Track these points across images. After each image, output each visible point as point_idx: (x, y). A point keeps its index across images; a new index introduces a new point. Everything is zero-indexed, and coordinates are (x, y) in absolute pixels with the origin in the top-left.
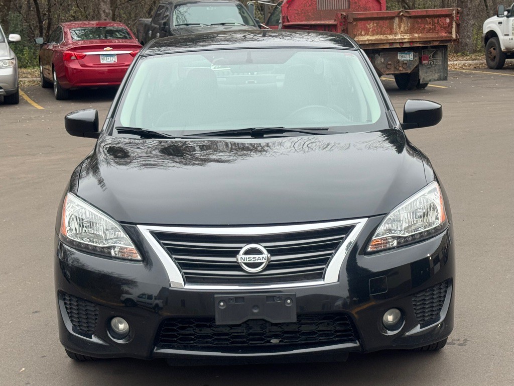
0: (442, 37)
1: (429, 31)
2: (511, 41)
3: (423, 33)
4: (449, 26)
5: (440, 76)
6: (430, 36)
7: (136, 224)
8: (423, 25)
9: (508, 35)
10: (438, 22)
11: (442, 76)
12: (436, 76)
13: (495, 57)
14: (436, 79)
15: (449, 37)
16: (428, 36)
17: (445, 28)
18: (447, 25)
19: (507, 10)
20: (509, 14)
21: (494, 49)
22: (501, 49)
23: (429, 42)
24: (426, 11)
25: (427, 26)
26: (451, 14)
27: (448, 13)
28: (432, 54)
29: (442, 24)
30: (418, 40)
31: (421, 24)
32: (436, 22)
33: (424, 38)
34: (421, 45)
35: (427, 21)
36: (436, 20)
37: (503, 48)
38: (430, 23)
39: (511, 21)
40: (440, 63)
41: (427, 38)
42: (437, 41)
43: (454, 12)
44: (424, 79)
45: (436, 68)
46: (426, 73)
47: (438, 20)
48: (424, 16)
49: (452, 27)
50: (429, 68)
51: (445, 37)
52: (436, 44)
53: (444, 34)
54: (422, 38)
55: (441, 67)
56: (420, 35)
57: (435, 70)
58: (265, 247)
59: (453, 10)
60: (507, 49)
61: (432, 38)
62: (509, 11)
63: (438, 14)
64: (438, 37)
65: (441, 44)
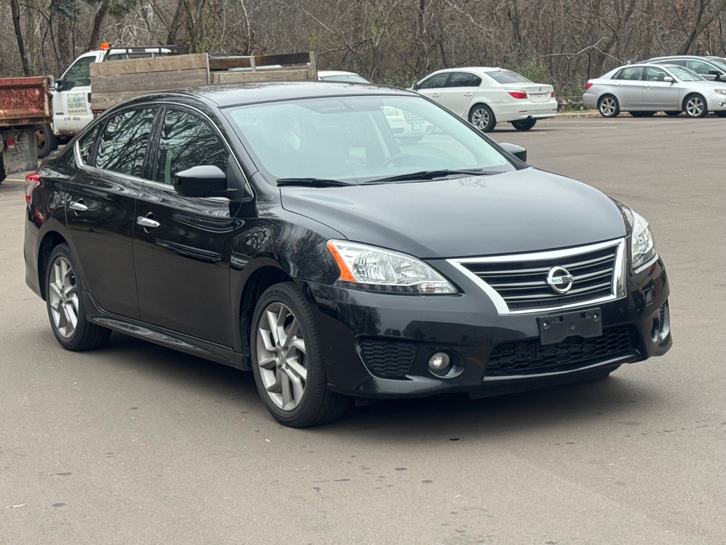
0: (33, 114)
1: (16, 106)
2: (67, 121)
3: (9, 108)
4: (39, 100)
5: (28, 165)
6: (18, 112)
7: (444, 258)
8: (7, 99)
9: (62, 114)
10: (26, 94)
11: (31, 164)
12: (24, 166)
13: (43, 143)
14: (24, 169)
15: (41, 113)
16: (16, 113)
17: (35, 102)
18: (37, 99)
19: (57, 82)
20: (61, 87)
21: (41, 132)
22: (52, 132)
23: (17, 120)
24: (11, 80)
25: (12, 100)
26: (42, 85)
27: (37, 83)
28: (16, 136)
29: (31, 97)
30: (4, 118)
31: (5, 97)
32: (24, 94)
33: (12, 115)
34: (7, 125)
35: (12, 93)
36: (23, 92)
37: (56, 132)
38: (16, 96)
39: (66, 96)
40: (28, 148)
41: (15, 115)
42: (27, 119)
43: (45, 81)
44: (9, 169)
45: (23, 154)
46: (12, 161)
47: (26, 92)
48: (8, 86)
49: (44, 101)
50: (14, 155)
51: (37, 114)
52: (25, 123)
53: (34, 110)
54: (10, 116)
55: (29, 153)
56: (6, 111)
57: (22, 157)
58: (567, 269)
59: (43, 79)
60: (60, 131)
61: (22, 115)
62: (59, 83)
63: (26, 84)
64: (28, 114)
65: (31, 124)
